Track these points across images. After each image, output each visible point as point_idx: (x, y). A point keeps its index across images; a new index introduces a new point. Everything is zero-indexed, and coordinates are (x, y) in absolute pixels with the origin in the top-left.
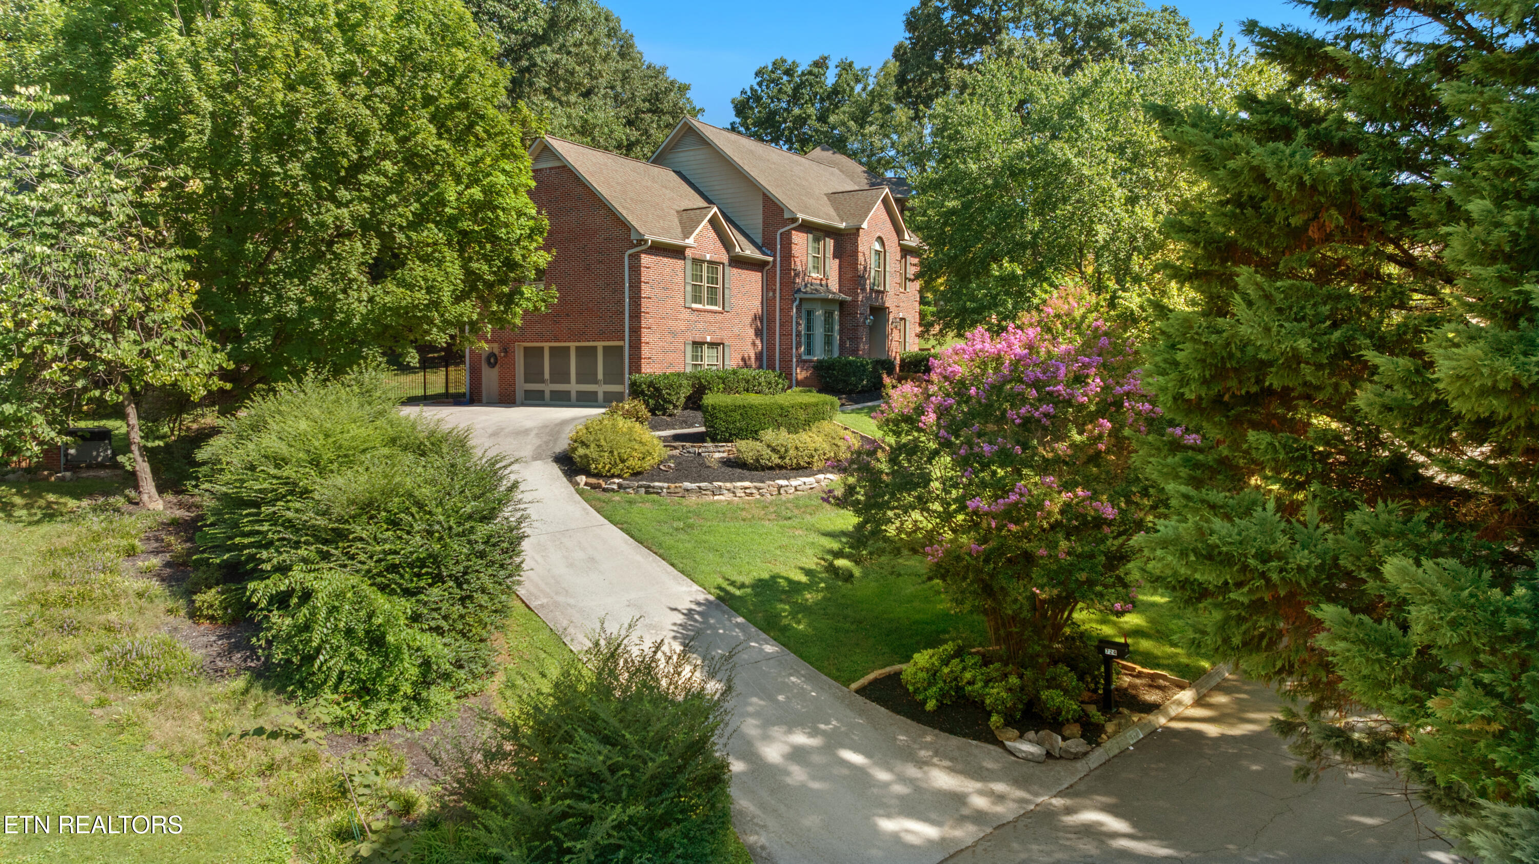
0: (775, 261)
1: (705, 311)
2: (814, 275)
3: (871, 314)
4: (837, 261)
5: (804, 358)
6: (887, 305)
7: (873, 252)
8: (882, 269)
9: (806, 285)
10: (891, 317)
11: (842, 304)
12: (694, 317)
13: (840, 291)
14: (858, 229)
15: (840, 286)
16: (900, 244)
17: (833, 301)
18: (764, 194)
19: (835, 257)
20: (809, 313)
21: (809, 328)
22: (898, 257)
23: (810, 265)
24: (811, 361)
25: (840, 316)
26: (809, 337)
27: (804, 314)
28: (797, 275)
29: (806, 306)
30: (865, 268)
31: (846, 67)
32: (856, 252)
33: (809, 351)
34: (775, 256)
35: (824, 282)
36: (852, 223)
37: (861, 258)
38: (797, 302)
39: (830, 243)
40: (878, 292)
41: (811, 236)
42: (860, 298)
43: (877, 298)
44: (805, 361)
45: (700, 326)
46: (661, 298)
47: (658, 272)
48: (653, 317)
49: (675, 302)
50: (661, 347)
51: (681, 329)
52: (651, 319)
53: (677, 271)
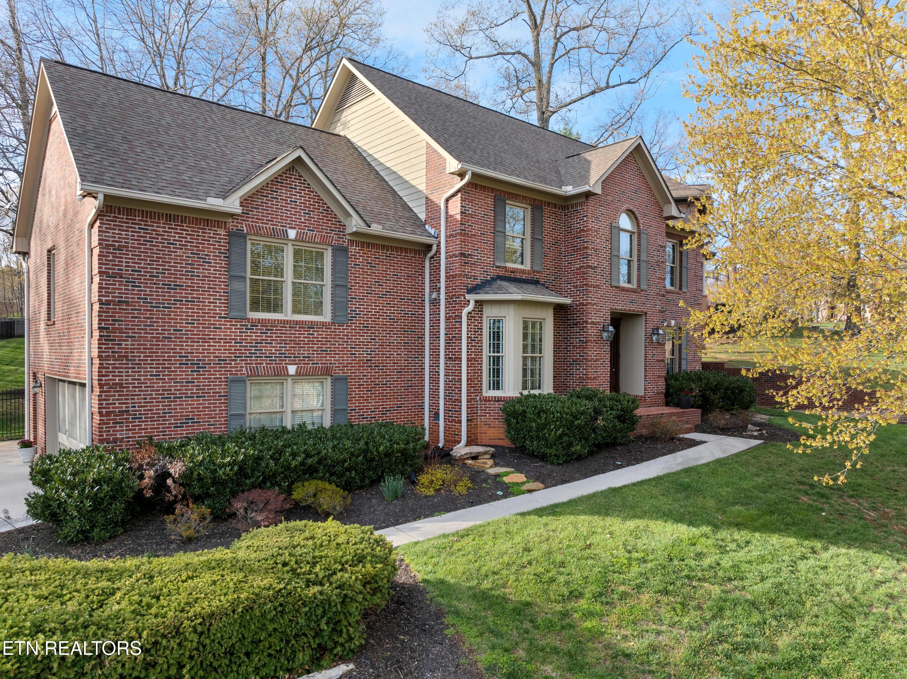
0: (438, 245)
1: (283, 324)
3: (611, 324)
5: (488, 394)
6: (643, 309)
7: (616, 232)
8: (634, 257)
9: (492, 281)
10: (651, 326)
11: (559, 310)
12: (254, 335)
13: (563, 291)
14: (588, 196)
15: (563, 282)
18: (428, 144)
20: (497, 324)
21: (496, 347)
22: (663, 241)
24: (499, 400)
26: (496, 361)
27: (486, 326)
28: (472, 264)
29: (489, 313)
32: (584, 230)
33: (496, 384)
34: (439, 237)
35: (531, 277)
37: (593, 240)
38: (471, 307)
39: (543, 219)
40: (629, 291)
42: (592, 300)
43: (625, 300)
44: (489, 400)
45: (272, 349)
46: (159, 303)
47: (149, 257)
48: (134, 337)
49: (201, 309)
50: (159, 390)
51: (217, 357)
52: (128, 341)
53: (207, 255)
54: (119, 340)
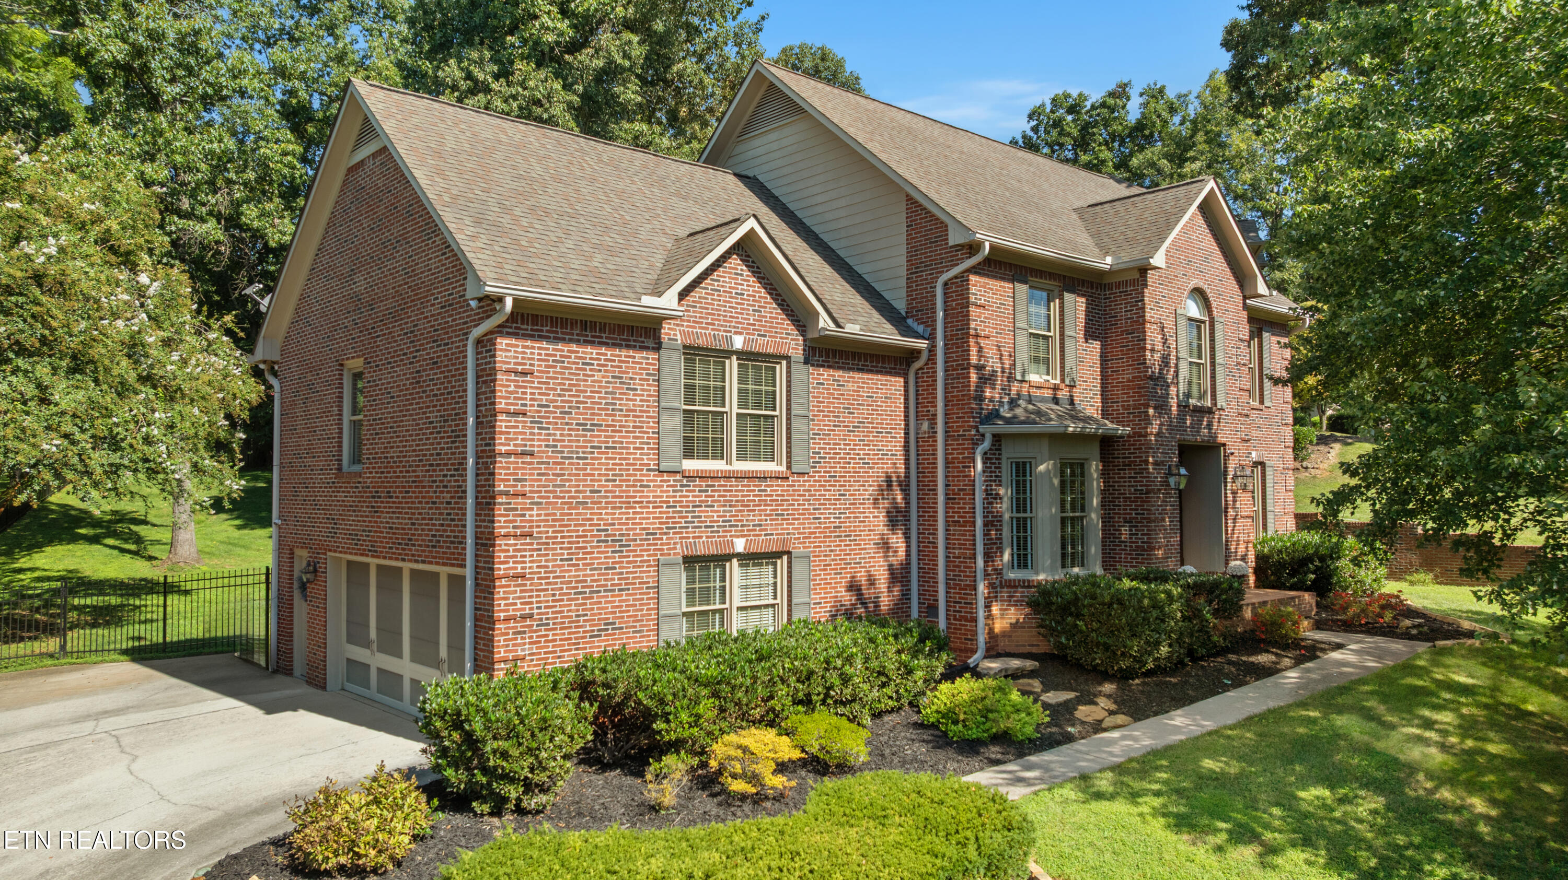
0: (932, 349)
1: (727, 477)
2: (1033, 378)
3: (1181, 463)
4: (1096, 345)
5: (1012, 575)
6: (1221, 439)
7: (1182, 322)
8: (1206, 359)
9: (1013, 403)
10: (1232, 464)
11: (1107, 443)
12: (691, 495)
13: (1105, 414)
14: (1144, 270)
15: (1104, 400)
16: (1246, 308)
17: (1081, 438)
18: (909, 198)
19: (1090, 334)
20: (1022, 469)
21: (1021, 504)
22: (1245, 333)
23: (1023, 356)
24: (1027, 584)
25: (1104, 474)
26: (1022, 525)
27: (1006, 472)
28: (987, 380)
29: (1010, 453)
30: (1165, 361)
31: (1155, 94)
32: (1140, 322)
33: (1022, 560)
34: (932, 337)
35: (1063, 394)
36: (1128, 256)
37: (1153, 337)
38: (987, 444)
39: (1076, 305)
40: (1201, 411)
41: (1022, 289)
42: (1154, 428)
43: (1197, 426)
44: (1012, 585)
45: (714, 515)
46: (572, 452)
47: (560, 384)
48: (541, 503)
49: (625, 459)
50: (571, 582)
51: (644, 529)
52: (532, 509)
53: (631, 379)
54: (522, 509)
